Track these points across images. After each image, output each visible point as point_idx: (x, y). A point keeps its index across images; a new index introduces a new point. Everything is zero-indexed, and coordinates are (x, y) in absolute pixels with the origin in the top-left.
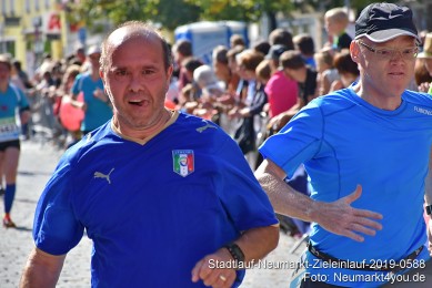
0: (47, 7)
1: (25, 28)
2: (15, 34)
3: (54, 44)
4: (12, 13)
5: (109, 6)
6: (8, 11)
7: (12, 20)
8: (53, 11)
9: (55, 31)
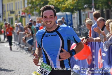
0: (21, 8)
1: (15, 14)
2: (13, 16)
3: (23, 19)
4: (12, 10)
5: (36, 8)
6: (11, 9)
7: (12, 12)
8: (23, 10)
9: (24, 15)
